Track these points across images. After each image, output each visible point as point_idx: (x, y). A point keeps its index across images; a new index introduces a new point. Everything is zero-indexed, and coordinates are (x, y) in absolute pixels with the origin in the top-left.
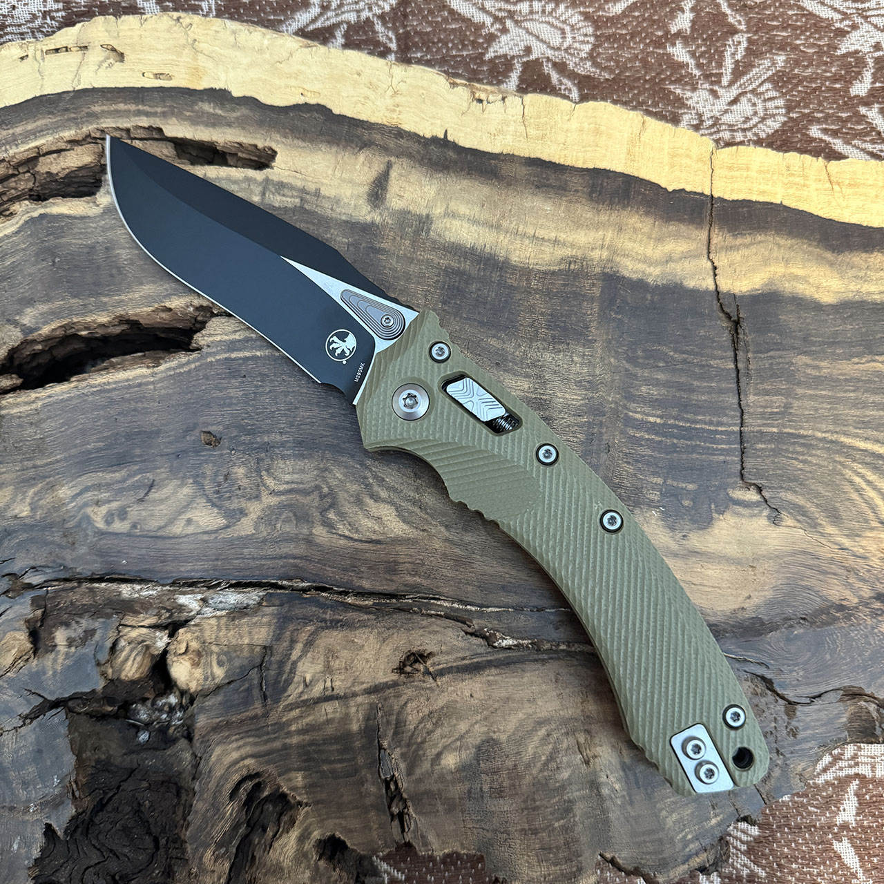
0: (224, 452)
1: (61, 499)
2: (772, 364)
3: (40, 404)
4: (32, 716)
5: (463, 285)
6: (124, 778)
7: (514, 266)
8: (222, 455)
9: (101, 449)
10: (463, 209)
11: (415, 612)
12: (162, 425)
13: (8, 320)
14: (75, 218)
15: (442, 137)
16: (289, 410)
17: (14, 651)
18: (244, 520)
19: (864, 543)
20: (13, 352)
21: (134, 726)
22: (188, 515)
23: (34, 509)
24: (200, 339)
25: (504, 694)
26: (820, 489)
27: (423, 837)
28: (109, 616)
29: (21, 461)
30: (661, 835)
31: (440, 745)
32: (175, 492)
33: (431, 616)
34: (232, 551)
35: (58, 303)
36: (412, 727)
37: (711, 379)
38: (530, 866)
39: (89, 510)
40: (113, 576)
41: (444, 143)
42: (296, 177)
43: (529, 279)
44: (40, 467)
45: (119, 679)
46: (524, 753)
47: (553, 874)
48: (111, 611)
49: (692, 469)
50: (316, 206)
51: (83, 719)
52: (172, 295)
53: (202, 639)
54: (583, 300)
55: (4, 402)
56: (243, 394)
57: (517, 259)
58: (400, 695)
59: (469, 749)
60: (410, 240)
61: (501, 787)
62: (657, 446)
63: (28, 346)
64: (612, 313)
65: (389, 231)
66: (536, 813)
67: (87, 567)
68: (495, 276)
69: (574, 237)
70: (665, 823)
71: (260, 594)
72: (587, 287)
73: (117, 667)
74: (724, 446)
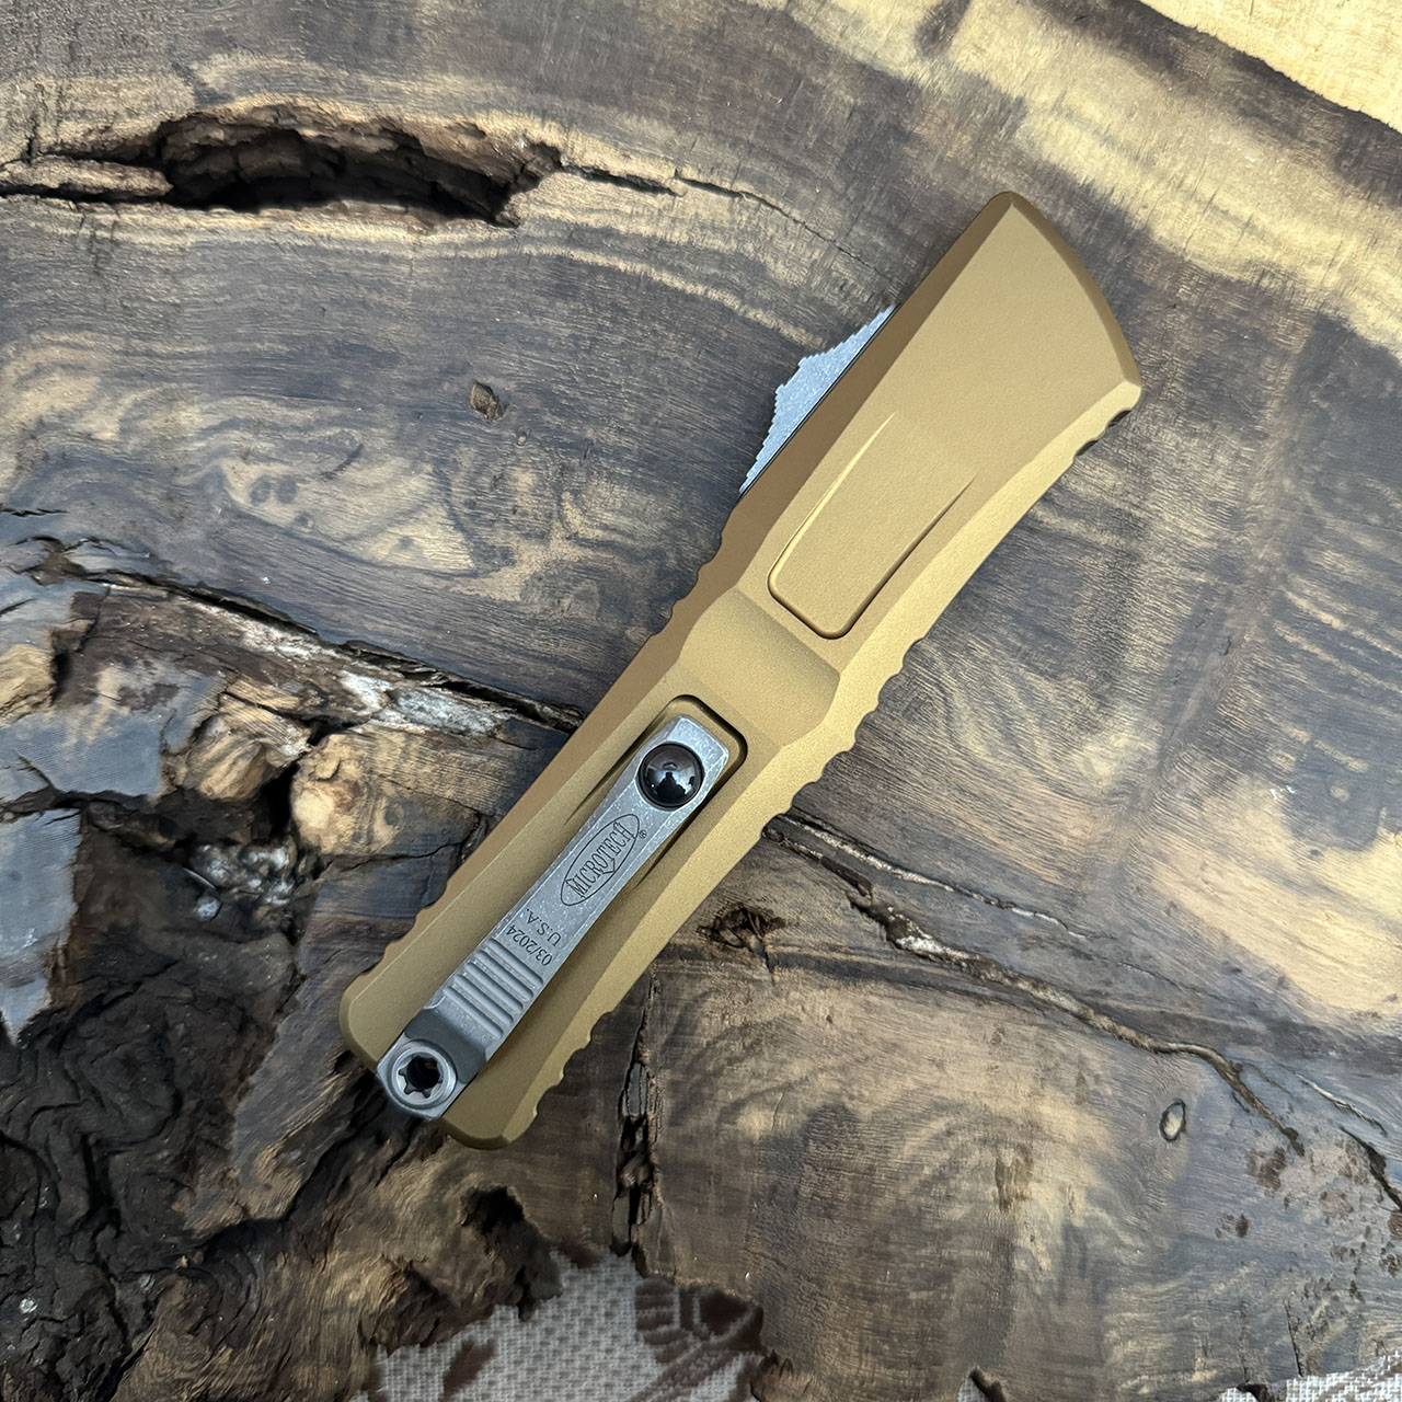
0: (506, 434)
1: (179, 428)
3: (191, 239)
4: (20, 809)
6: (152, 970)
7: (1159, 248)
9: (277, 358)
10: (1092, 110)
11: (770, 838)
12: (407, 346)
13: (176, 67)
16: (647, 391)
17: (17, 681)
18: (506, 572)
20: (169, 128)
21: (197, 884)
22: (407, 531)
23: (126, 430)
24: (522, 204)
25: (889, 1035)
27: (665, 1243)
28: (208, 670)
29: (128, 336)
30: (1096, 1372)
31: (746, 1088)
32: (393, 481)
33: (798, 853)
34: (470, 622)
35: (278, 62)
36: (704, 1041)
38: (843, 1353)
39: (226, 465)
40: (239, 601)
43: (1176, 280)
44: (158, 356)
45: (194, 792)
46: (895, 1151)
47: (879, 1379)
48: (216, 662)
49: (1367, 733)
50: (815, 20)
51: (108, 843)
52: (493, 107)
53: (368, 765)
54: (1266, 353)
55: (126, 218)
56: (572, 336)
57: (1164, 235)
58: (699, 978)
59: (795, 1112)
60: (973, 136)
61: (834, 1198)
62: (1319, 671)
63: (199, 127)
64: (1313, 395)
65: (939, 108)
66: (882, 1263)
67: (193, 567)
68: (1115, 254)
69: (1284, 228)
70: (1109, 1353)
71: (497, 716)
72: (1282, 330)
73: (198, 767)
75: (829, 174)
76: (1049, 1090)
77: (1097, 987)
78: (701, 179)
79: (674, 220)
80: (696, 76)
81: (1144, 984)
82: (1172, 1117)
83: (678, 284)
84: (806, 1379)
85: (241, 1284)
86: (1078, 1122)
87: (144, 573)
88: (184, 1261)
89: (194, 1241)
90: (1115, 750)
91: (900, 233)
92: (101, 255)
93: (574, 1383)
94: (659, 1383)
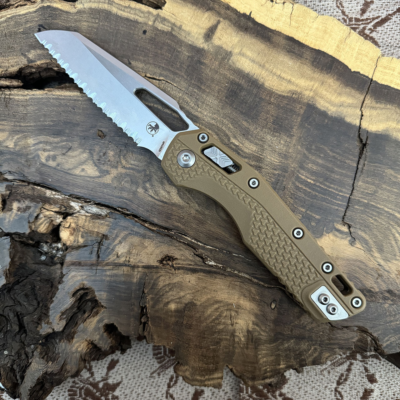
1: (28, 144)
2: (375, 170)
3: (28, 97)
5: (238, 91)
6: (31, 273)
7: (266, 89)
8: (105, 143)
9: (50, 126)
10: (249, 53)
11: (174, 239)
12: (81, 122)
13: (22, 54)
14: (63, 11)
15: (248, 14)
18: (108, 176)
19: (390, 265)
20: (21, 70)
21: (41, 252)
22: (83, 167)
23: (16, 145)
25: (204, 285)
26: (378, 234)
27: (152, 335)
28: (38, 202)
29: (14, 122)
30: (256, 365)
31: (170, 299)
32: (79, 155)
33: (181, 242)
34: (99, 189)
36: (160, 288)
37: (344, 170)
38: (195, 361)
39: (40, 152)
40: (44, 185)
41: (248, 18)
42: (172, 17)
43: (271, 97)
44: (22, 126)
45: (36, 231)
46: (206, 313)
47: (204, 367)
48: (40, 200)
49: (320, 209)
50: (178, 34)
51: (18, 244)
53: (77, 224)
54: (294, 114)
55: (12, 92)
57: (268, 85)
58: (158, 273)
59: (182, 304)
60: (219, 62)
61: (191, 324)
62: (308, 194)
63: (29, 69)
64: (306, 124)
65: (210, 55)
66: (203, 339)
67: (34, 178)
68: (255, 91)
69: (299, 81)
70: (259, 361)
71: (108, 211)
72: (298, 108)
73: (37, 225)
74: (340, 203)
75: (183, 74)
76: (242, 297)
77: (254, 272)
78: (151, 76)
80: (149, 50)
81: (265, 272)
82: (272, 303)
84: (186, 367)
85: (54, 347)
86: (250, 305)
87: (22, 179)
88: (41, 341)
89: (42, 337)
91: (201, 88)
92: (7, 102)
93: (138, 369)
94: (159, 368)
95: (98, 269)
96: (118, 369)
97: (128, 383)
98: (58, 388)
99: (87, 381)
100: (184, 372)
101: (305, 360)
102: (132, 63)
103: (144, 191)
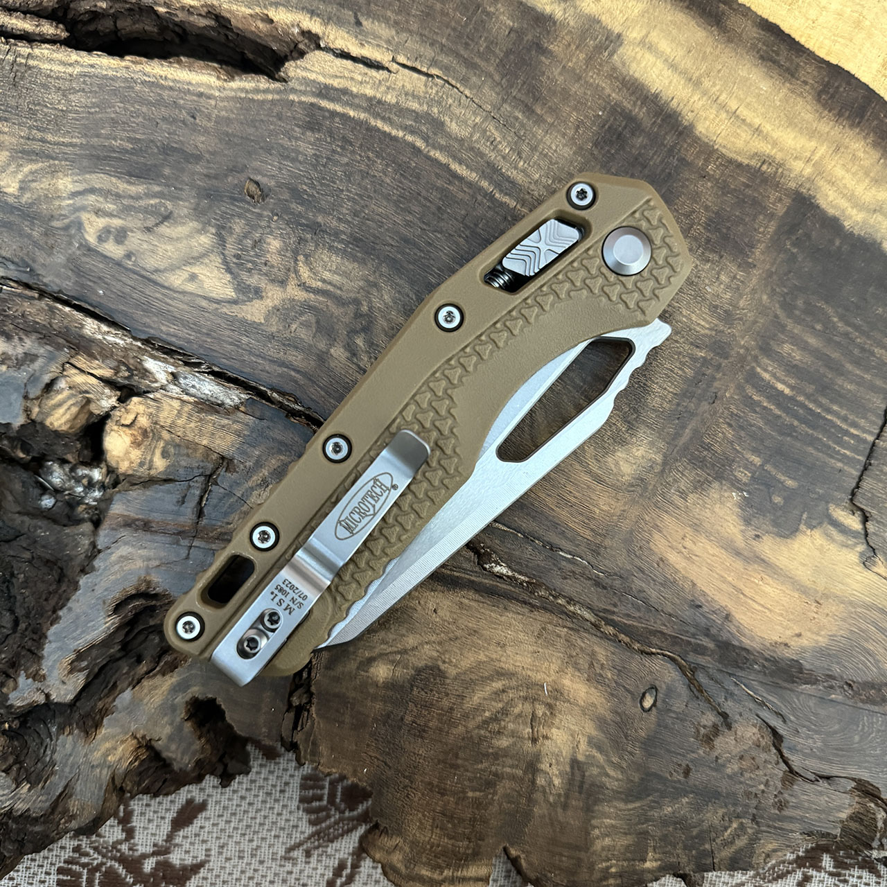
1: (57, 190)
3: (77, 70)
5: (627, 134)
6: (7, 538)
7: (699, 139)
9: (127, 151)
10: (664, 46)
12: (208, 152)
16: (361, 196)
18: (257, 304)
21: (42, 486)
22: (196, 270)
23: (23, 188)
24: (292, 69)
25: (472, 625)
27: (314, 744)
28: (59, 347)
29: (30, 128)
30: (582, 855)
31: (377, 651)
32: (189, 236)
34: (227, 333)
37: (867, 369)
38: (421, 827)
39: (84, 216)
40: (82, 304)
43: (707, 161)
44: (49, 143)
45: (42, 424)
46: (468, 699)
47: (443, 846)
48: (65, 343)
49: (800, 464)
52: (280, 4)
53: (155, 419)
54: (760, 213)
55: (37, 51)
56: (315, 155)
57: (703, 131)
59: (408, 669)
60: (587, 55)
61: (426, 725)
62: (772, 420)
64: (788, 243)
65: (567, 34)
66: (452, 771)
67: (57, 281)
68: (670, 140)
69: (780, 134)
70: (592, 843)
71: (242, 396)
72: (772, 199)
73: (46, 409)
74: (848, 453)
75: (491, 69)
76: (570, 670)
77: (609, 607)
78: (409, 64)
79: (388, 88)
81: (639, 610)
82: (647, 695)
83: (387, 129)
84: (397, 840)
85: (42, 744)
86: (587, 693)
87: (25, 281)
89: (12, 713)
90: (635, 457)
91: (533, 111)
92: (19, 74)
93: (255, 832)
94: (309, 838)
95: (195, 547)
96: (201, 827)
97: (223, 868)
98: (33, 860)
99: (111, 851)
100: (389, 853)
101: (712, 854)
102: (365, 23)
103: (349, 355)
